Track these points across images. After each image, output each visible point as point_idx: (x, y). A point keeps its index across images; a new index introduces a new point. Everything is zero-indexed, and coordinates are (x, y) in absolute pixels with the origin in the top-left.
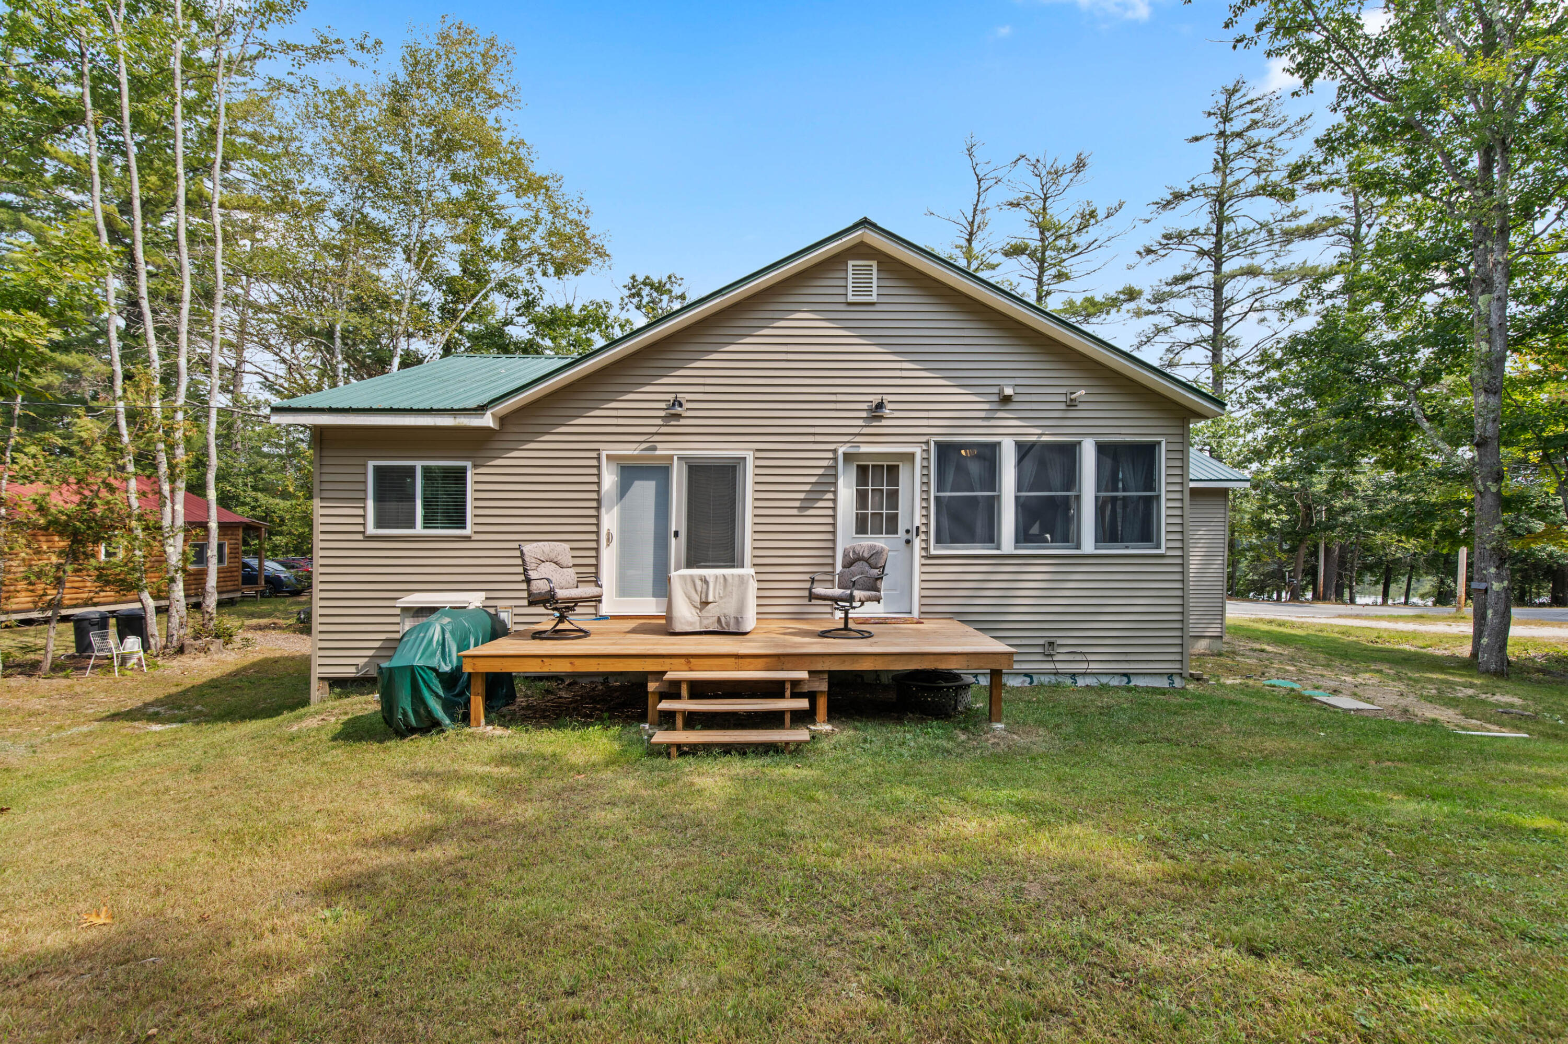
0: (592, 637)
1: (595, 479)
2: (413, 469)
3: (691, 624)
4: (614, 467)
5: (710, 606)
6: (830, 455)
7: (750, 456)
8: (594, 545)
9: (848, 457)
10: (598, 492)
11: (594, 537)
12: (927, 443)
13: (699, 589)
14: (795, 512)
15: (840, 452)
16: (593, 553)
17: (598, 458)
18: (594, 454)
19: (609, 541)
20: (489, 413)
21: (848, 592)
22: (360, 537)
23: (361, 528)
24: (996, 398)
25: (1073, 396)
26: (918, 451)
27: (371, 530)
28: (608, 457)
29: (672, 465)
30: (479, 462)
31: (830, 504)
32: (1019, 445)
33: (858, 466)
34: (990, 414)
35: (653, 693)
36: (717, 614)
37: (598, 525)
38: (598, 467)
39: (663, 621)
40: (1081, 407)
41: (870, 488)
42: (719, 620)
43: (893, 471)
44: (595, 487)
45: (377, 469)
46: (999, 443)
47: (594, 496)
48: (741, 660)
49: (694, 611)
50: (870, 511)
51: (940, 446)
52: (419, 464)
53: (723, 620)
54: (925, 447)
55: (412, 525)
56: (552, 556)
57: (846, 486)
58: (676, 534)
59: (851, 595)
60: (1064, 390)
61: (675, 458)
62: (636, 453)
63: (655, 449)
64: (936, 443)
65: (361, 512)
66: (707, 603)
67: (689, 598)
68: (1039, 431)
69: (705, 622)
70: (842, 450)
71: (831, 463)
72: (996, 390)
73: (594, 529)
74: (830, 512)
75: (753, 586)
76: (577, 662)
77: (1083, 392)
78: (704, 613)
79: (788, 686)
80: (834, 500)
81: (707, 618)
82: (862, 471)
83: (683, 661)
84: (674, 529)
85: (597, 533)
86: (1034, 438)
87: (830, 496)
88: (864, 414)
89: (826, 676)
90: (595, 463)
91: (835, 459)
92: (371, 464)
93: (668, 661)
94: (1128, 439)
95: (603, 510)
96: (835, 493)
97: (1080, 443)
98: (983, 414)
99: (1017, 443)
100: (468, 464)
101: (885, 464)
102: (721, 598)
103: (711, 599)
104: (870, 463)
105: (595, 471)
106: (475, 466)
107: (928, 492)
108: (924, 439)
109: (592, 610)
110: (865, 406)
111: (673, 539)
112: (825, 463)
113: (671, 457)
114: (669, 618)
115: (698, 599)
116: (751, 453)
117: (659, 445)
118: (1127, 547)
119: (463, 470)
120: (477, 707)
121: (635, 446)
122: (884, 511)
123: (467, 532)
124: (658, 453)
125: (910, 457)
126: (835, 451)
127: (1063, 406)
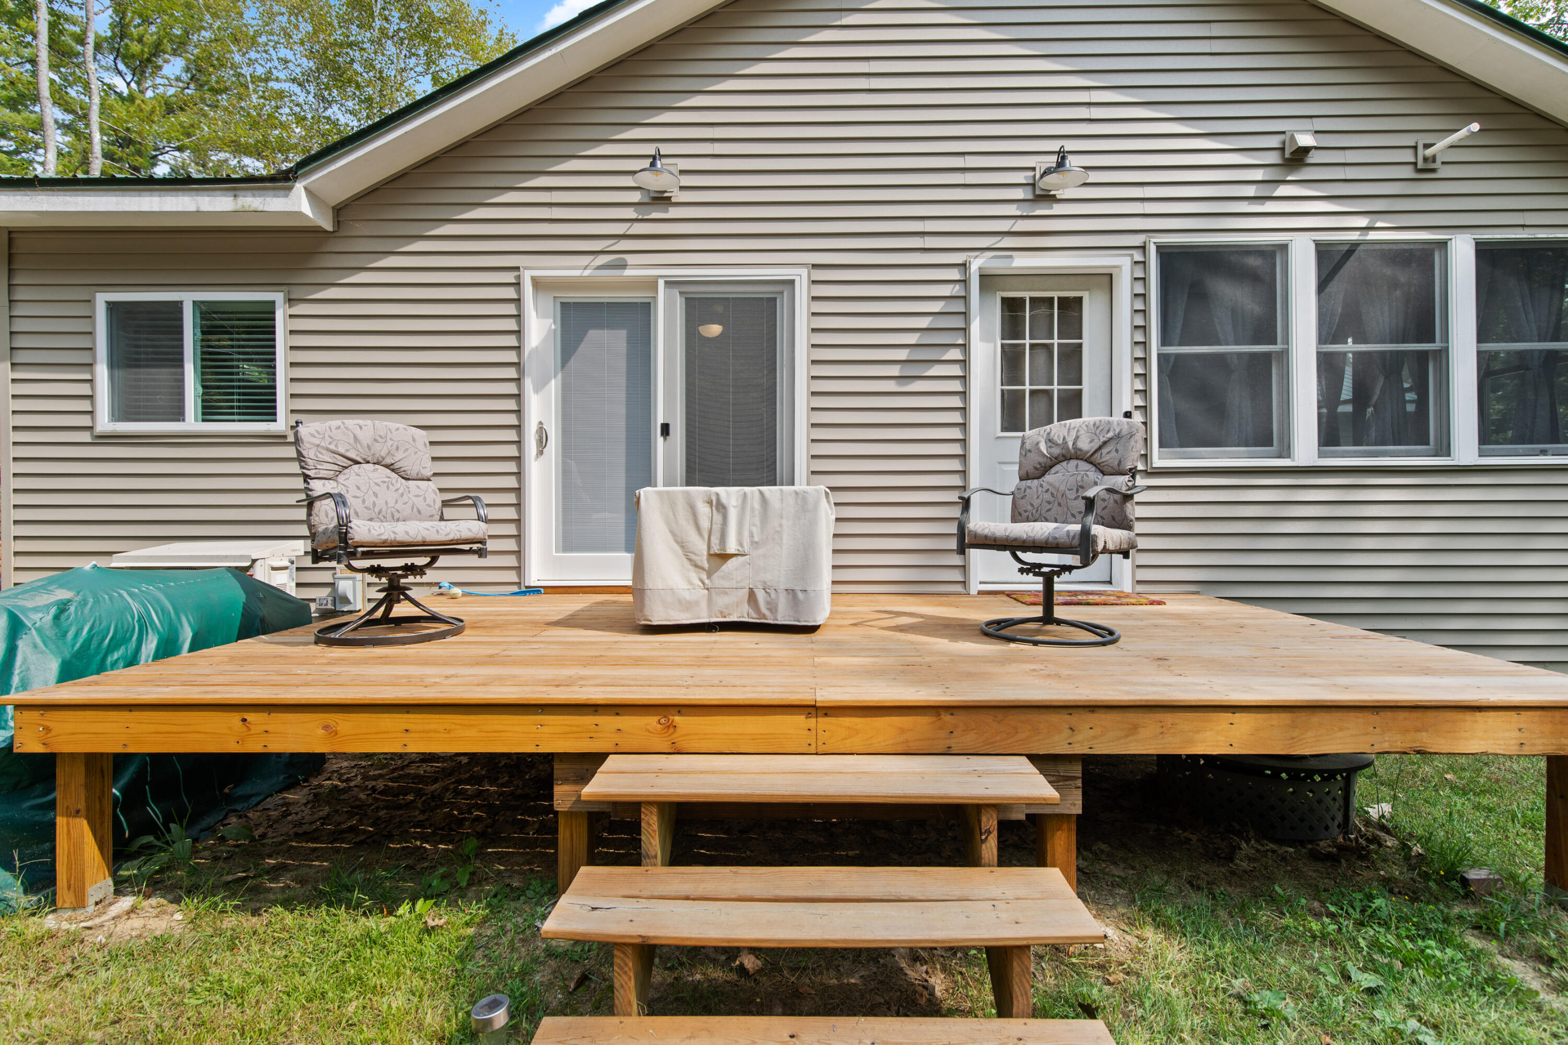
0: (465, 637)
1: (511, 325)
2: (177, 306)
3: (688, 606)
4: (549, 304)
5: (731, 564)
6: (955, 274)
7: (801, 277)
8: (512, 451)
9: (988, 280)
10: (518, 349)
11: (512, 435)
12: (1143, 248)
13: (705, 523)
14: (891, 386)
15: (974, 267)
16: (511, 467)
17: (517, 285)
18: (509, 277)
19: (542, 441)
20: (299, 187)
21: (1077, 527)
22: (86, 437)
23: (85, 421)
24: (1274, 158)
25: (1429, 152)
26: (1123, 265)
27: (105, 423)
28: (536, 282)
29: (655, 298)
30: (297, 293)
31: (956, 370)
32: (1323, 252)
33: (1004, 300)
34: (1264, 191)
35: (570, 814)
36: (747, 584)
37: (518, 412)
38: (518, 301)
39: (629, 598)
40: (1444, 172)
41: (1027, 342)
42: (752, 597)
43: (1072, 307)
44: (511, 341)
45: (112, 307)
46: (1284, 248)
47: (511, 357)
48: (824, 722)
49: (694, 576)
50: (1027, 387)
51: (1167, 255)
52: (188, 298)
53: (761, 596)
54: (1138, 257)
55: (178, 414)
56: (381, 450)
57: (985, 338)
58: (665, 430)
59: (1085, 534)
60: (1409, 140)
61: (661, 283)
62: (587, 273)
63: (624, 266)
64: (1160, 248)
65: (85, 389)
66: (725, 557)
67: (682, 544)
68: (1363, 222)
69: (721, 601)
70: (977, 264)
71: (956, 290)
72: (1274, 142)
73: (512, 420)
74: (956, 386)
75: (827, 514)
76: (345, 723)
77: (1475, 127)
78: (718, 580)
79: (990, 822)
80: (964, 363)
81: (724, 591)
82: (1012, 307)
83: (651, 721)
84: (660, 420)
85: (518, 428)
86: (1354, 236)
87: (955, 354)
88: (1019, 194)
89: (1077, 770)
90: (510, 293)
91: (965, 282)
92: (102, 299)
93: (608, 722)
94: (1542, 234)
95: (528, 383)
96: (965, 347)
97: (1443, 244)
98: (1250, 191)
99: (1318, 245)
100: (278, 297)
101: (1055, 295)
102: (755, 544)
103: (732, 548)
104: (1027, 295)
105: (511, 309)
106: (291, 301)
107: (1144, 344)
108: (1137, 240)
109: (512, 577)
110: (1020, 178)
111: (660, 440)
112: (946, 290)
113: (652, 284)
114: (637, 590)
115: (702, 547)
116: (804, 272)
117: (630, 259)
118: (1544, 452)
119: (268, 311)
120: (76, 849)
121: (585, 260)
122: (1056, 387)
123: (280, 425)
124: (628, 272)
125: (1107, 279)
126: (964, 266)
127: (1408, 172)
